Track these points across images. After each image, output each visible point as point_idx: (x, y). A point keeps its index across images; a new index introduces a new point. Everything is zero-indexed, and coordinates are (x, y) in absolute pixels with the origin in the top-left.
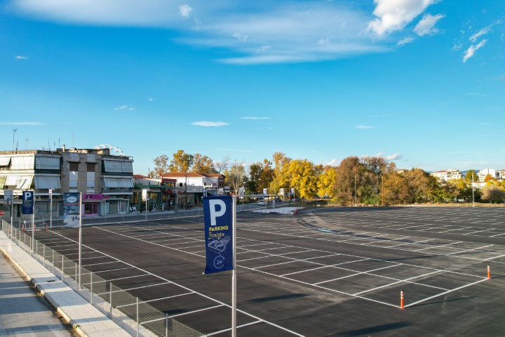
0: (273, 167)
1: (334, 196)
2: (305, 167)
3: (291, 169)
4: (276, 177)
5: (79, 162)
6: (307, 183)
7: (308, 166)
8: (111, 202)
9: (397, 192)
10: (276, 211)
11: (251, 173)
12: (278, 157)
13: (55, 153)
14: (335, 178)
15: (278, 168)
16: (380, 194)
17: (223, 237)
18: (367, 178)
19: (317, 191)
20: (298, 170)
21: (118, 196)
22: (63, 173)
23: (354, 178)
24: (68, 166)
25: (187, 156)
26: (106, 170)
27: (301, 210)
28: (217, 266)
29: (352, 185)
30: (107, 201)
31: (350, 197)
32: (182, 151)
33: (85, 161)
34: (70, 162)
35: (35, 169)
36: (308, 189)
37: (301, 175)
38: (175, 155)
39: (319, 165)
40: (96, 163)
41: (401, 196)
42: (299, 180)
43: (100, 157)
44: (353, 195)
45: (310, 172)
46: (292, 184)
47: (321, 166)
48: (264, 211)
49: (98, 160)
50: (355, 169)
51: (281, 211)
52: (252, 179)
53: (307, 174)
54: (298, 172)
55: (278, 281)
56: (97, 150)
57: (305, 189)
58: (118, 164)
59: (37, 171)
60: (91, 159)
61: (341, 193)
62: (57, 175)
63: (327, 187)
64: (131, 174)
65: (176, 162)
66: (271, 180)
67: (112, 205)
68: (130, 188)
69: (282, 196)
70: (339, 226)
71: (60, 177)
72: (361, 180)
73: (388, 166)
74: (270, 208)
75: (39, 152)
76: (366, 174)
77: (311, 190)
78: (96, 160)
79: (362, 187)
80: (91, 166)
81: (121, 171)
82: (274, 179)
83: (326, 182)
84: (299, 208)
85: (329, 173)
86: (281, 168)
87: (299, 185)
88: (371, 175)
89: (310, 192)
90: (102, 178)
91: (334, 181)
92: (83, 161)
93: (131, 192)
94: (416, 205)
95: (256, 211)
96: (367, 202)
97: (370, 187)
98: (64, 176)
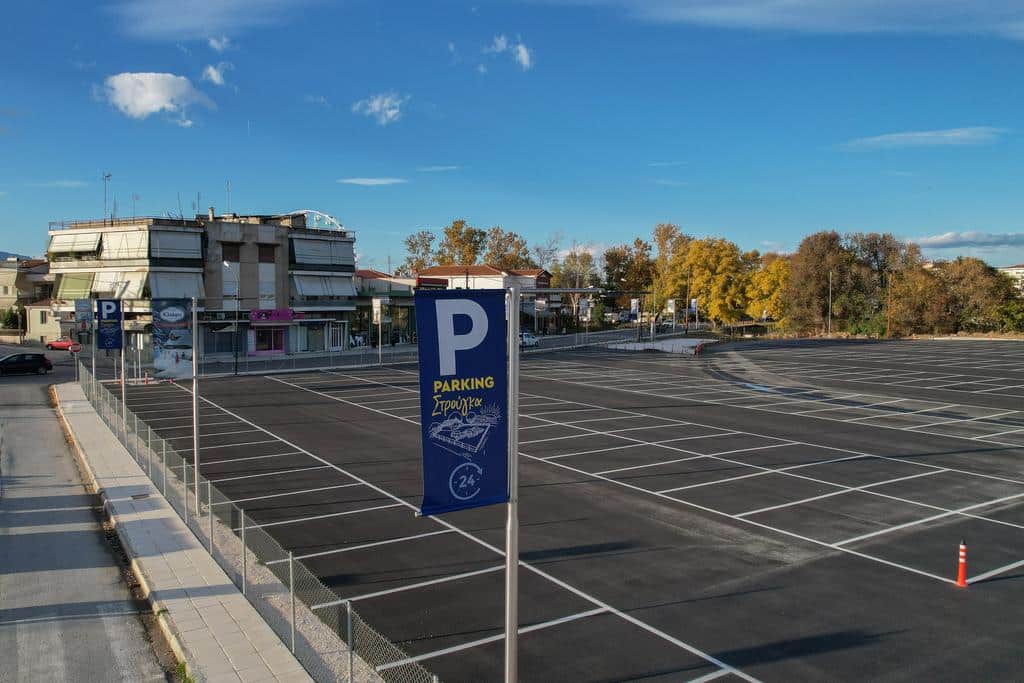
0: (654, 255)
1: (781, 316)
2: (722, 254)
3: (690, 258)
4: (658, 275)
5: (242, 244)
6: (725, 289)
7: (727, 252)
8: (311, 326)
9: (920, 309)
10: (658, 346)
11: (608, 269)
12: (665, 233)
13: (190, 223)
14: (786, 279)
15: (664, 258)
16: (883, 313)
17: (477, 410)
18: (856, 278)
19: (747, 306)
20: (706, 262)
21: (325, 314)
22: (209, 266)
23: (826, 278)
24: (219, 251)
25: (471, 233)
26: (298, 260)
27: (710, 344)
28: (461, 492)
29: (823, 293)
30: (302, 324)
31: (817, 320)
32: (463, 223)
33: (254, 240)
34: (224, 244)
35: (150, 257)
36: (727, 300)
37: (713, 272)
38: (448, 232)
39: (750, 251)
40: (277, 245)
41: (929, 317)
42: (708, 281)
43: (284, 231)
44: (824, 314)
45: (732, 265)
46: (694, 289)
47: (756, 254)
48: (630, 347)
49: (282, 237)
50: (830, 259)
51: (666, 346)
52: (609, 280)
53: (724, 270)
54: (706, 266)
55: (653, 506)
56: (279, 219)
57: (720, 302)
58: (322, 246)
59: (154, 261)
60: (267, 236)
61: (796, 310)
62: (196, 270)
63: (767, 296)
64: (351, 268)
65: (449, 246)
66: (649, 282)
67: (311, 333)
68: (350, 298)
69: (671, 315)
70: (794, 379)
71: (203, 275)
72: (842, 282)
73: (903, 252)
74: (645, 341)
75: (157, 221)
76: (855, 269)
77: (733, 303)
78: (277, 237)
79: (844, 297)
80: (266, 252)
81: (329, 262)
82: (655, 281)
83: (765, 288)
84: (706, 341)
85: (773, 268)
86: (670, 257)
87: (708, 292)
88: (864, 272)
89: (730, 307)
90: (291, 276)
91: (783, 286)
92: (249, 242)
93: (352, 305)
94: (962, 337)
95: (613, 347)
96: (853, 329)
97: (862, 296)
98: (211, 272)
